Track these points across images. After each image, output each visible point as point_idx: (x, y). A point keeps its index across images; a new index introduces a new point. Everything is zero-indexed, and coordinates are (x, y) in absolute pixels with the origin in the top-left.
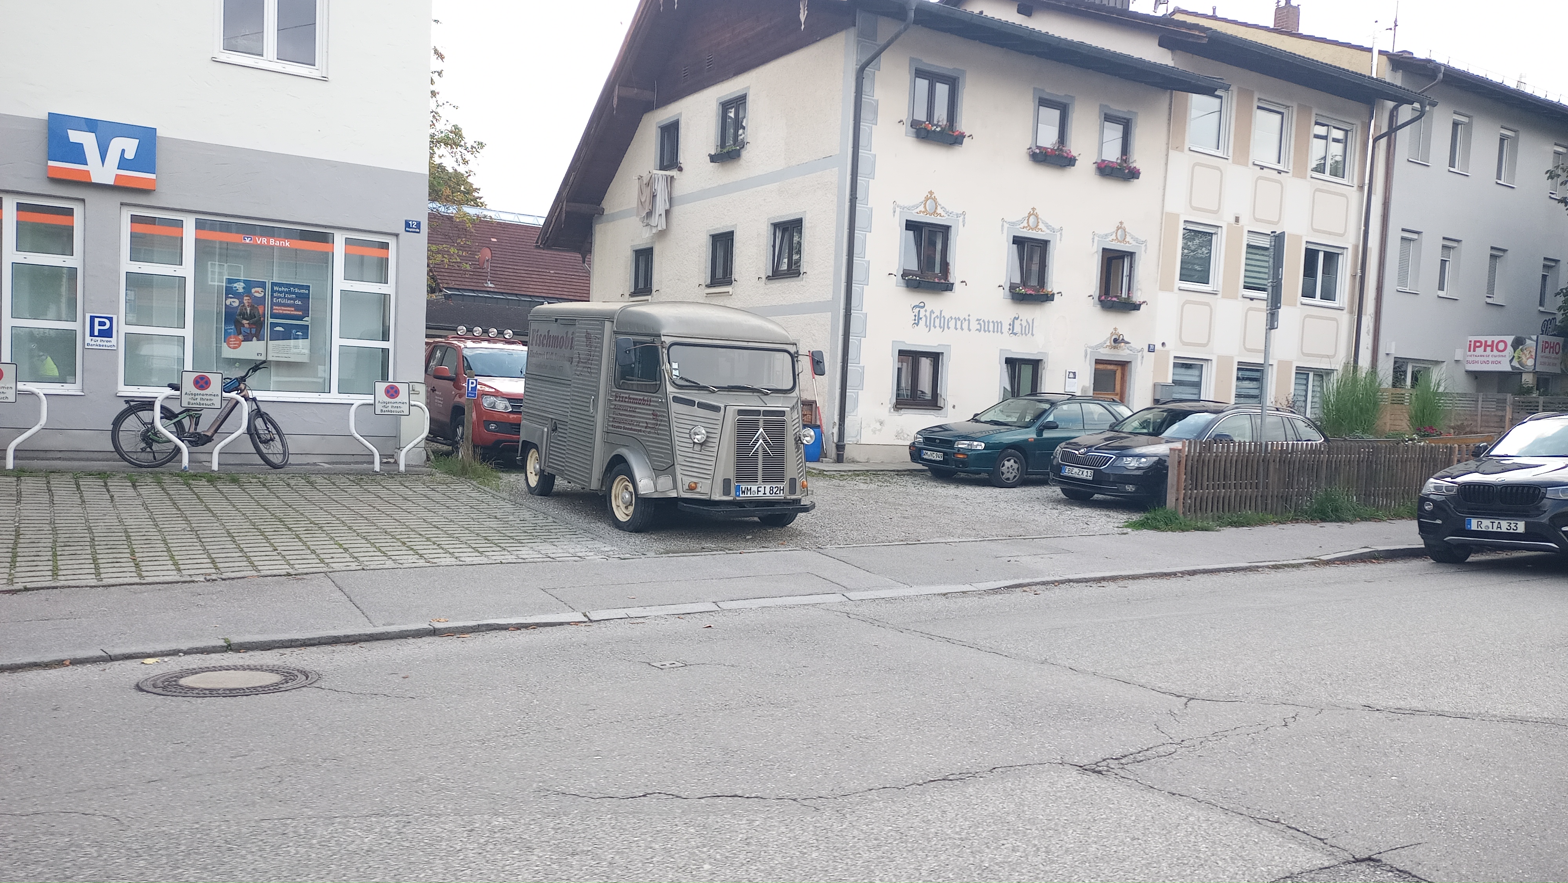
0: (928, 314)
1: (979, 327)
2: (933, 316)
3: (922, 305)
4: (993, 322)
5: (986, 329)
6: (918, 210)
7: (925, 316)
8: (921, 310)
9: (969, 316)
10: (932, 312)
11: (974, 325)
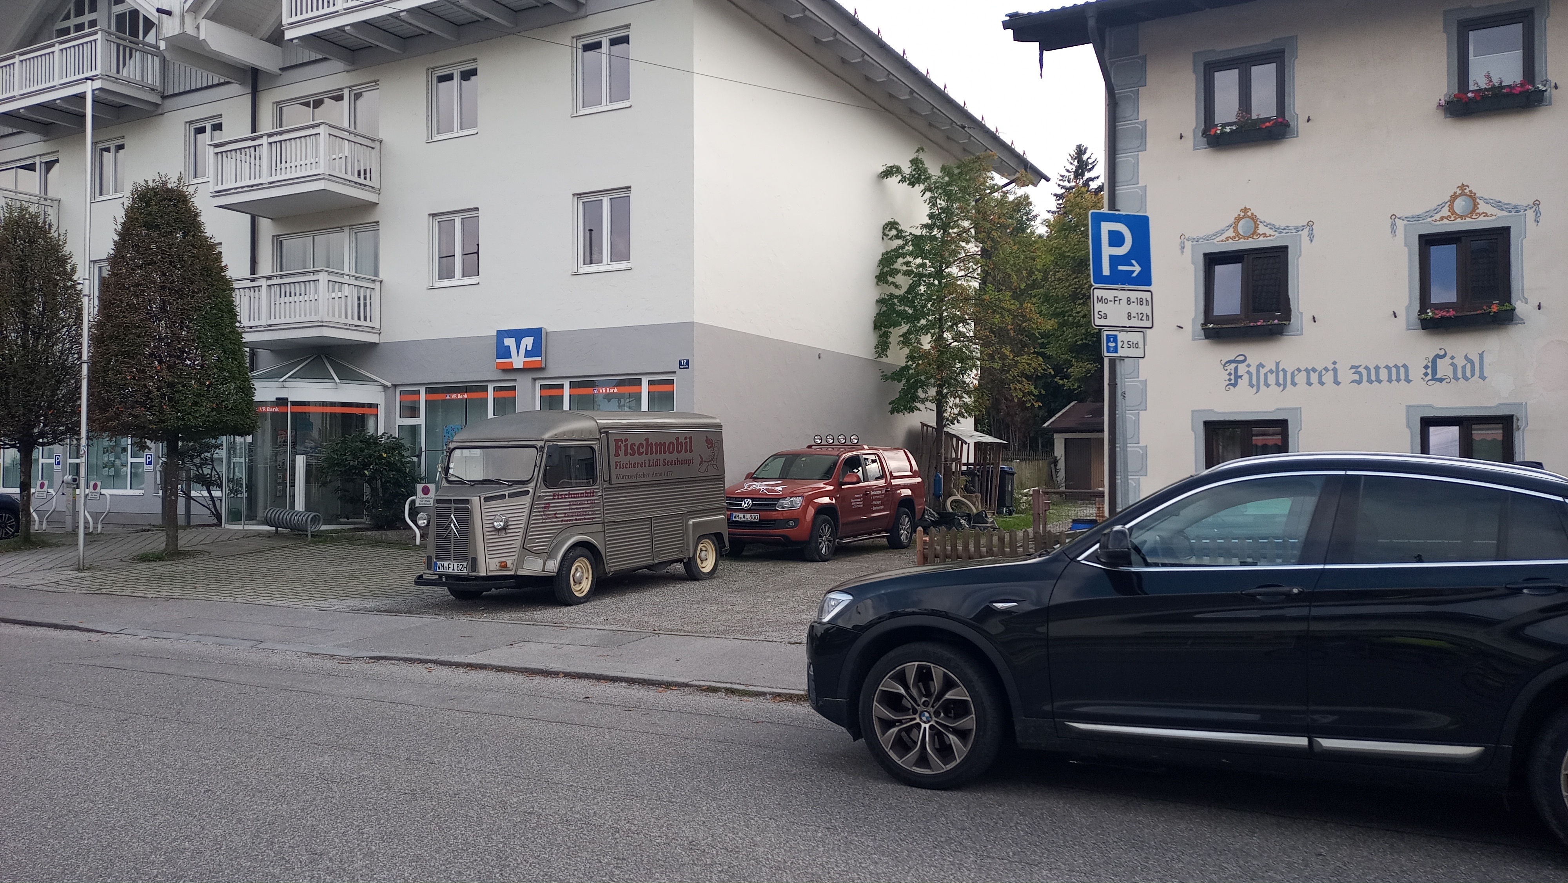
0: (1253, 370)
1: (1357, 377)
2: (1263, 371)
3: (1242, 358)
4: (1387, 367)
5: (1373, 378)
6: (1223, 237)
7: (1248, 372)
8: (1240, 365)
9: (1335, 363)
10: (1261, 366)
11: (1347, 376)
